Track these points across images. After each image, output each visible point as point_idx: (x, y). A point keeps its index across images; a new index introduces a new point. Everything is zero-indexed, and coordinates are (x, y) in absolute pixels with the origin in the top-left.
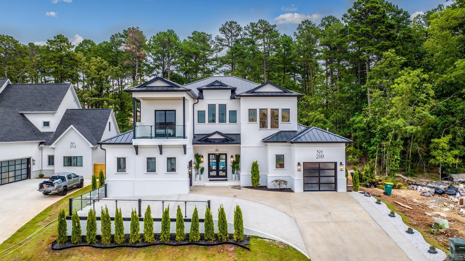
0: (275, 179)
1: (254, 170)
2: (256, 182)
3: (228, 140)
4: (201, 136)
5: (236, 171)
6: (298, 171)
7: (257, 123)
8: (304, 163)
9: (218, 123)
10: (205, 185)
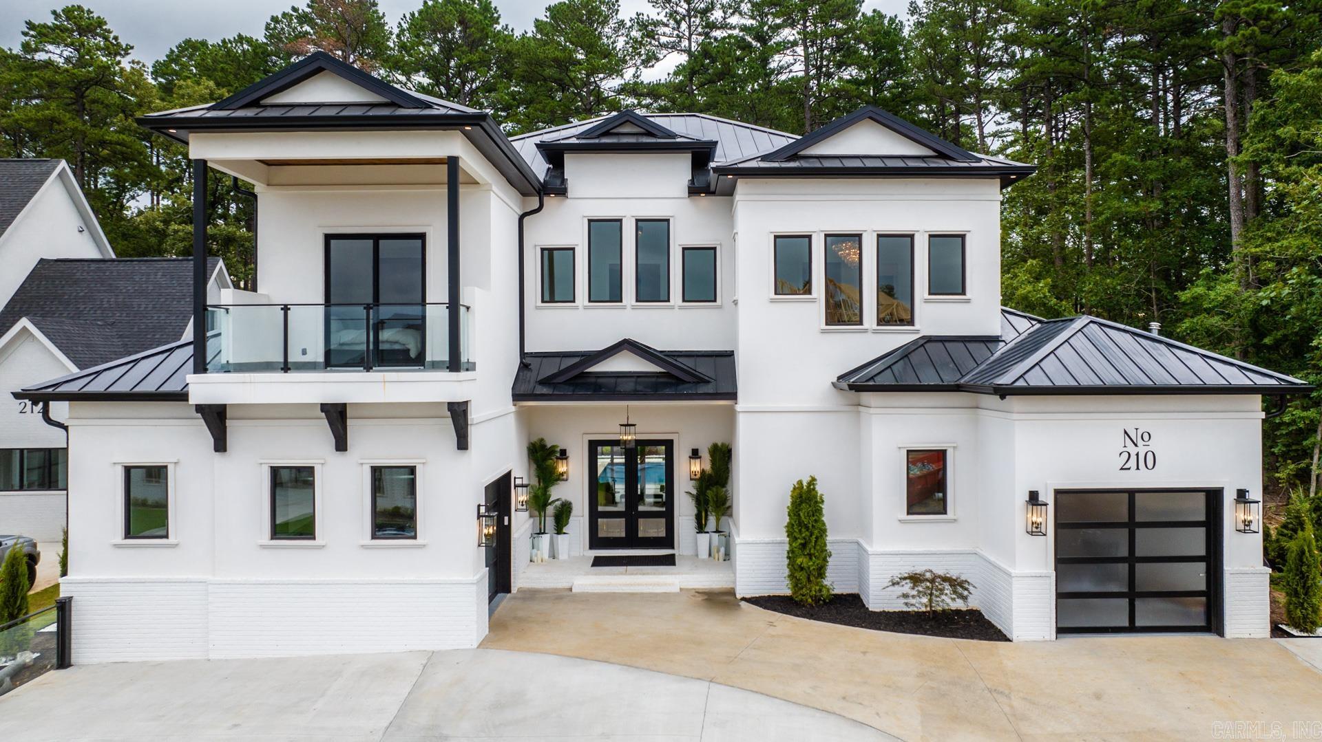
0: (907, 570)
1: (800, 524)
2: (809, 580)
3: (680, 381)
4: (558, 360)
5: (712, 520)
6: (1032, 533)
7: (813, 301)
8: (1058, 492)
9: (634, 303)
10: (571, 589)
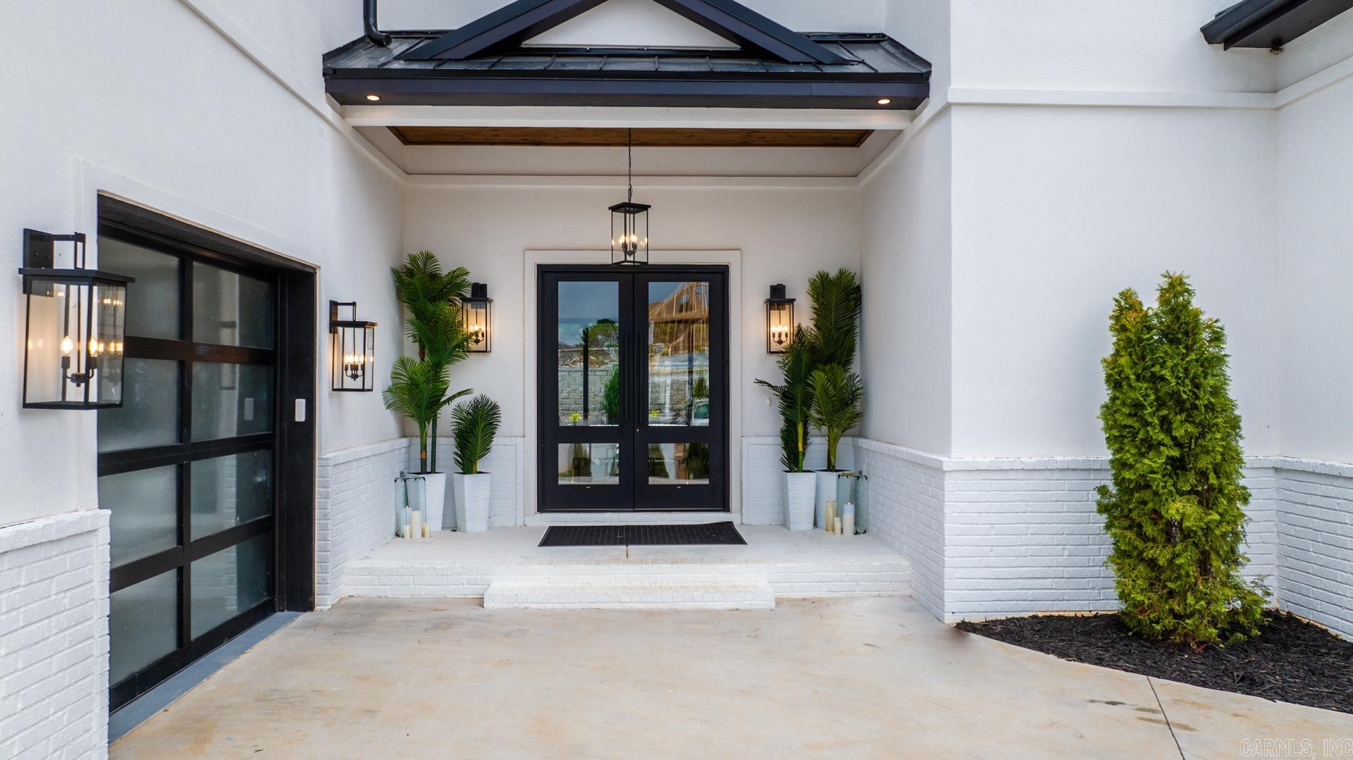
10: (480, 602)
